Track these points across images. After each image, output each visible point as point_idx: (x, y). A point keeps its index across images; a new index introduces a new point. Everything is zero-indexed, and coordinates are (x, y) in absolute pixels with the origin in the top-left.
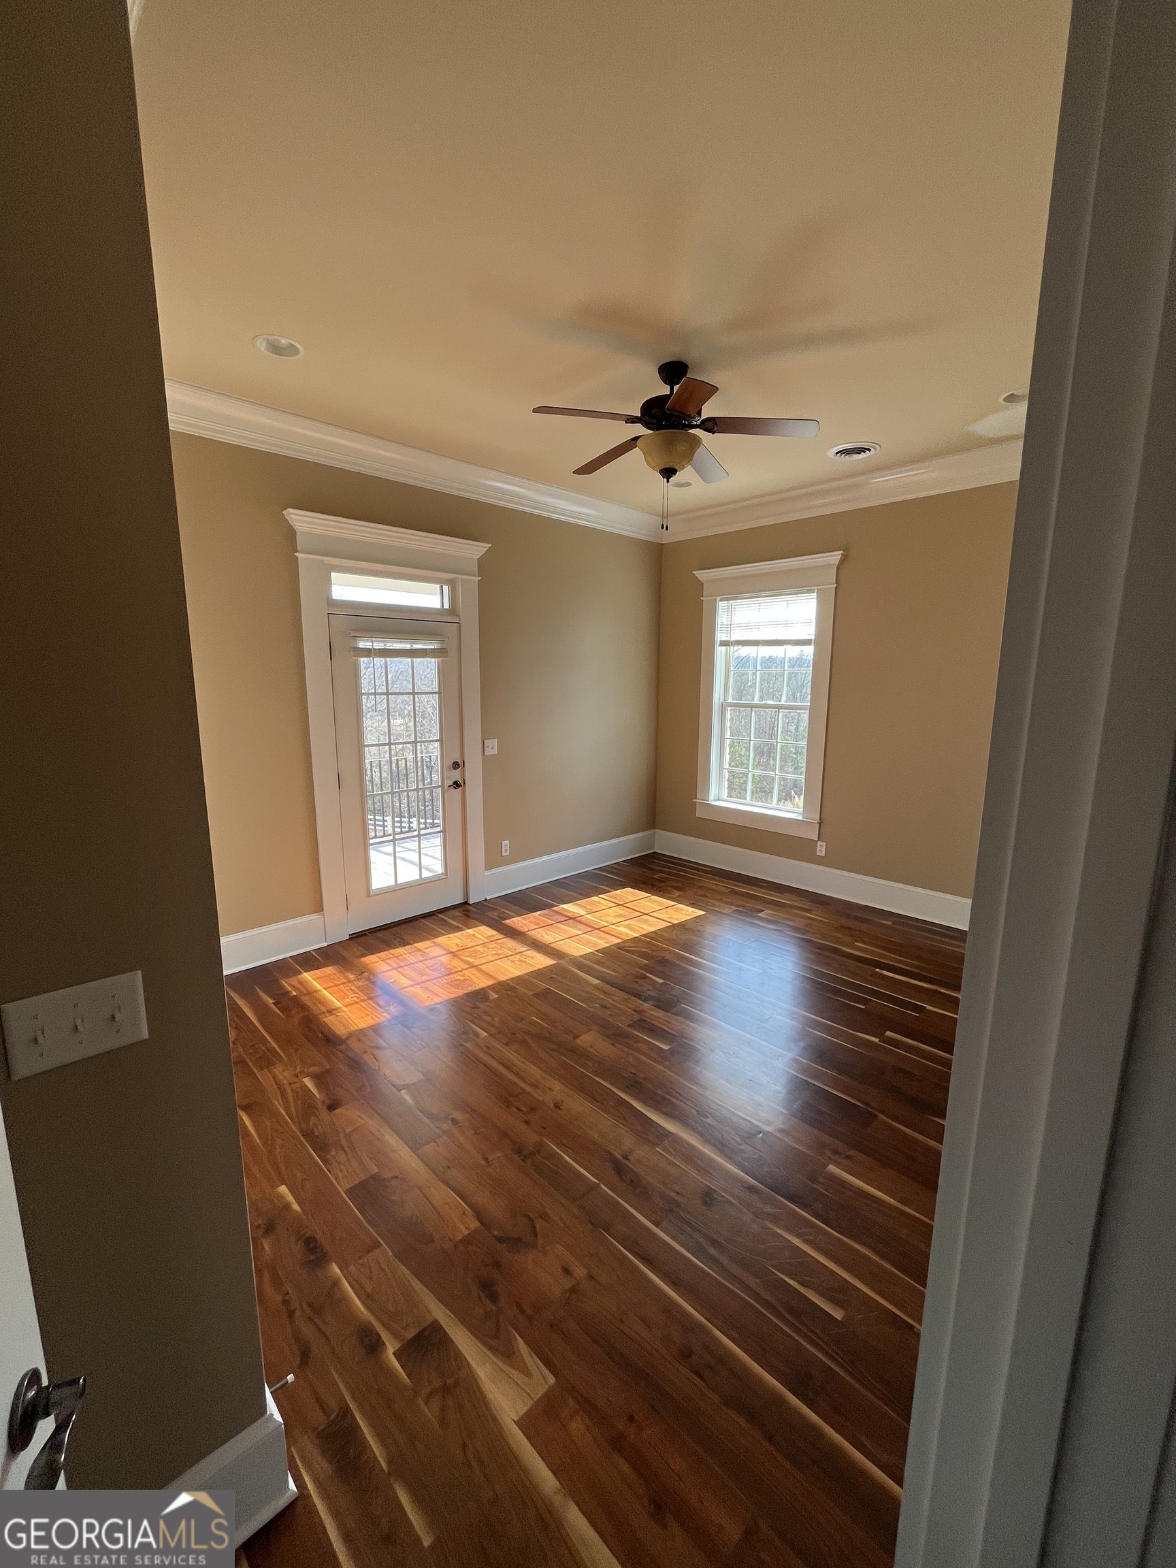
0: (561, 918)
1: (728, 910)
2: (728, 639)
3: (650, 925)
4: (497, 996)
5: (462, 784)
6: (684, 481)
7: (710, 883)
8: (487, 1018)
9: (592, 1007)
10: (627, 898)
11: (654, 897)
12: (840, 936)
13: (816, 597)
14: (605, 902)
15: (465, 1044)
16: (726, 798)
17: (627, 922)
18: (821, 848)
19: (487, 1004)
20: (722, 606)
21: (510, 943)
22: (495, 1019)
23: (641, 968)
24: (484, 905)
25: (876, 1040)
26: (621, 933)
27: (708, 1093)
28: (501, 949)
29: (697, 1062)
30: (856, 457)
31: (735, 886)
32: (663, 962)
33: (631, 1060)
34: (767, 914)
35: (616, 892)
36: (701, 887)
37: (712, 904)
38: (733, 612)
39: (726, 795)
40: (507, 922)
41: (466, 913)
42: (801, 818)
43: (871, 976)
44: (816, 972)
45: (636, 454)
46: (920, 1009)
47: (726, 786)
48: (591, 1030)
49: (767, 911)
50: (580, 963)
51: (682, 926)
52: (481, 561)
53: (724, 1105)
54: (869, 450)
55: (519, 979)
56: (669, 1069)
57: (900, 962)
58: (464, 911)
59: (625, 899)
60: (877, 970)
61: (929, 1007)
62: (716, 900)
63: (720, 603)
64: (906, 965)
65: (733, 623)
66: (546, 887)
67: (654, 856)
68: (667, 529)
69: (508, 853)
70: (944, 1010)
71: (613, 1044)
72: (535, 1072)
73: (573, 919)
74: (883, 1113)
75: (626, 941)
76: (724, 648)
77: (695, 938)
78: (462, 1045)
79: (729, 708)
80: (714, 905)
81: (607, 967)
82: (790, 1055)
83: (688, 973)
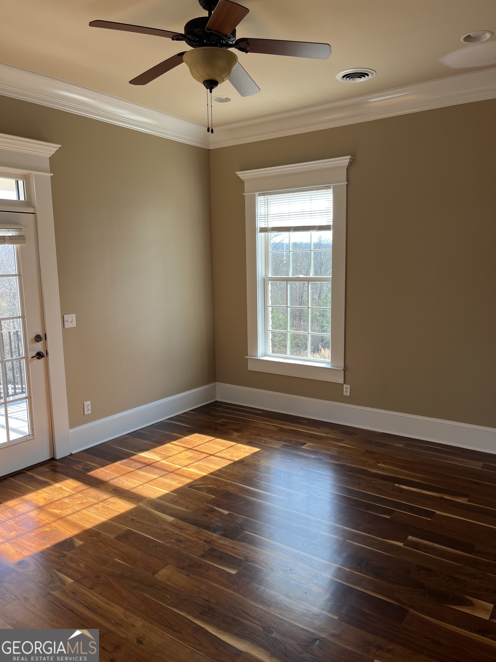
0: (138, 465)
1: (278, 445)
2: (266, 226)
3: (215, 464)
4: (81, 543)
5: (45, 354)
6: (224, 97)
7: (262, 424)
8: (73, 565)
9: (169, 543)
10: (195, 442)
11: (218, 440)
12: (365, 459)
13: (332, 192)
14: (176, 448)
15: (52, 592)
16: (271, 354)
17: (196, 464)
18: (347, 390)
19: (73, 551)
20: (260, 200)
21: (93, 492)
22: (80, 565)
23: (209, 502)
24: (70, 459)
25: (401, 544)
26: (191, 473)
27: (272, 611)
28: (86, 499)
29: (261, 582)
30: (359, 80)
31: (283, 424)
32: (227, 495)
33: (204, 587)
34: (309, 446)
35: (186, 438)
36: (255, 427)
37: (265, 441)
38: (269, 205)
39: (271, 351)
40: (92, 473)
41: (53, 468)
42: (329, 367)
43: (392, 490)
44: (350, 491)
45: (183, 68)
46: (432, 514)
47: (271, 344)
48: (168, 564)
49: (309, 444)
50: (156, 504)
51: (242, 462)
52: (52, 159)
53: (285, 619)
54: (367, 75)
55: (103, 526)
56: (238, 591)
57: (413, 477)
58: (52, 466)
59: (193, 443)
60: (396, 485)
61: (438, 512)
62: (268, 437)
63: (259, 197)
64: (418, 479)
65: (269, 213)
66: (126, 438)
67: (216, 404)
68: (212, 132)
69: (90, 412)
70: (449, 513)
71: (188, 575)
72: (118, 611)
73: (149, 465)
74: (412, 607)
75: (196, 480)
76: (263, 234)
77: (252, 472)
78: (49, 594)
79: (270, 282)
80: (266, 442)
81: (181, 505)
82: (337, 566)
83: (248, 503)
